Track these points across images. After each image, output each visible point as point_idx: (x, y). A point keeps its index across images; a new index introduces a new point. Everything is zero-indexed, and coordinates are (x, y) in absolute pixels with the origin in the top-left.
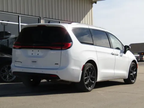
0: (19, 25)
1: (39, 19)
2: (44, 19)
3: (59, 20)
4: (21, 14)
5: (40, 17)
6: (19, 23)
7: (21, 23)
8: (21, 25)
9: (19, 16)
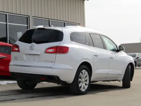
1: (27, 18)
5: (29, 16)
8: (9, 24)
9: (6, 15)
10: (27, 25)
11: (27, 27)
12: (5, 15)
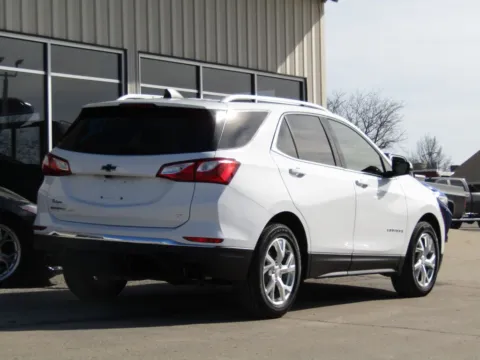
0: (45, 77)
1: (119, 55)
2: (141, 55)
3: (194, 60)
4: (52, 38)
5: (125, 51)
6: (45, 69)
7: (53, 71)
8: (53, 78)
9: (45, 45)
10: (117, 81)
11: (120, 85)
12: (41, 46)
